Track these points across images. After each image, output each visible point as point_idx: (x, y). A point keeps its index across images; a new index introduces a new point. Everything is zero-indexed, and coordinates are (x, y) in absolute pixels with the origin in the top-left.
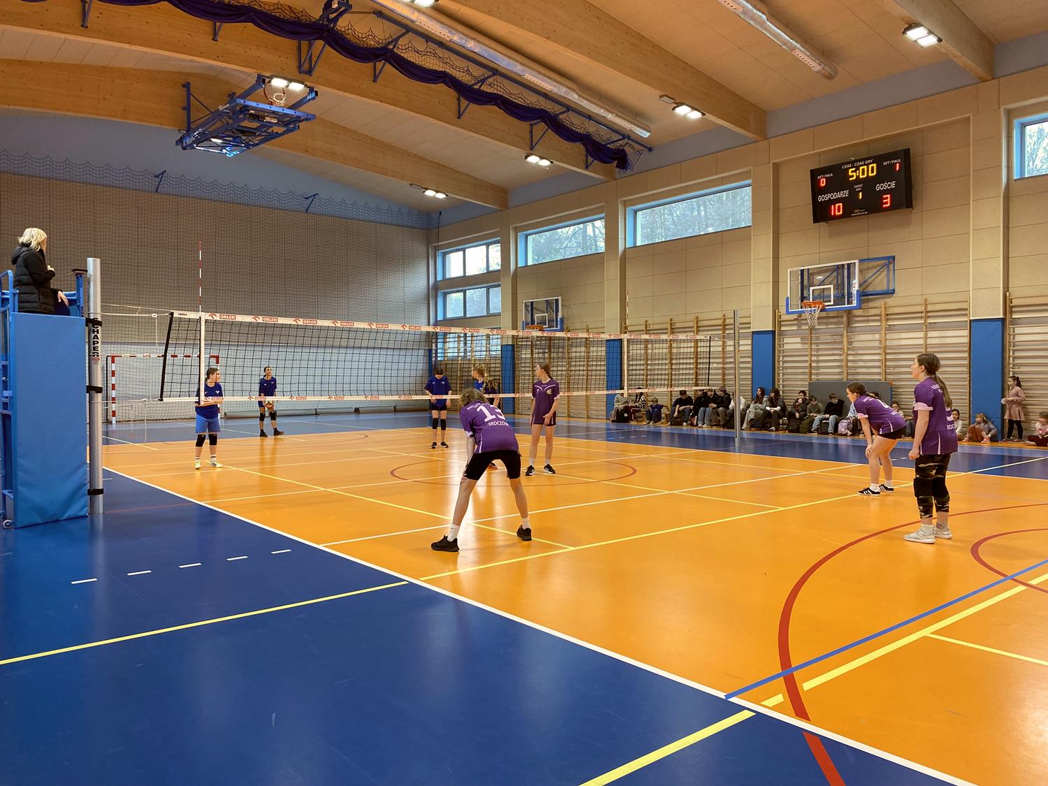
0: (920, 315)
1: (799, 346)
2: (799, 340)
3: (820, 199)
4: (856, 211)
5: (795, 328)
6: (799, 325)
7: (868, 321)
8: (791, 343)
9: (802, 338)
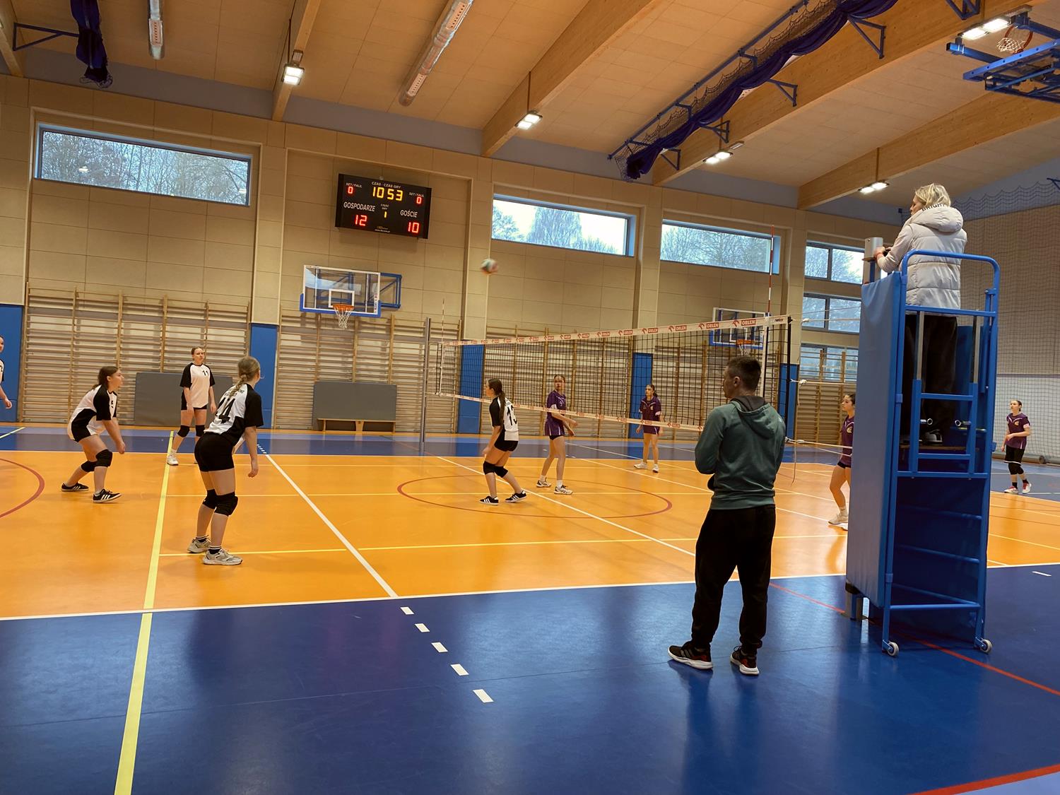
0: (420, 330)
1: (299, 344)
2: (299, 338)
3: (346, 205)
4: (380, 227)
5: (299, 325)
6: (303, 323)
7: (375, 329)
8: (288, 340)
9: (302, 336)
